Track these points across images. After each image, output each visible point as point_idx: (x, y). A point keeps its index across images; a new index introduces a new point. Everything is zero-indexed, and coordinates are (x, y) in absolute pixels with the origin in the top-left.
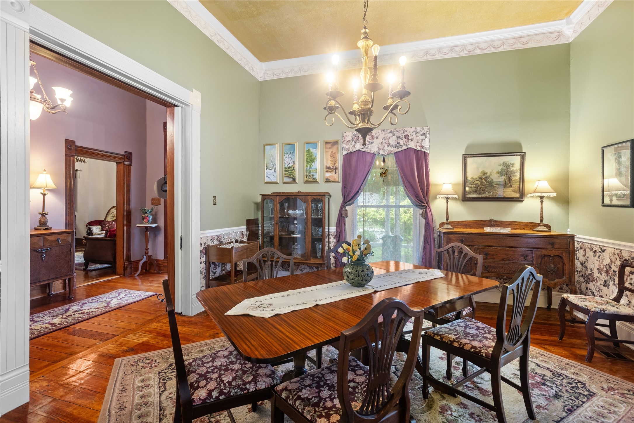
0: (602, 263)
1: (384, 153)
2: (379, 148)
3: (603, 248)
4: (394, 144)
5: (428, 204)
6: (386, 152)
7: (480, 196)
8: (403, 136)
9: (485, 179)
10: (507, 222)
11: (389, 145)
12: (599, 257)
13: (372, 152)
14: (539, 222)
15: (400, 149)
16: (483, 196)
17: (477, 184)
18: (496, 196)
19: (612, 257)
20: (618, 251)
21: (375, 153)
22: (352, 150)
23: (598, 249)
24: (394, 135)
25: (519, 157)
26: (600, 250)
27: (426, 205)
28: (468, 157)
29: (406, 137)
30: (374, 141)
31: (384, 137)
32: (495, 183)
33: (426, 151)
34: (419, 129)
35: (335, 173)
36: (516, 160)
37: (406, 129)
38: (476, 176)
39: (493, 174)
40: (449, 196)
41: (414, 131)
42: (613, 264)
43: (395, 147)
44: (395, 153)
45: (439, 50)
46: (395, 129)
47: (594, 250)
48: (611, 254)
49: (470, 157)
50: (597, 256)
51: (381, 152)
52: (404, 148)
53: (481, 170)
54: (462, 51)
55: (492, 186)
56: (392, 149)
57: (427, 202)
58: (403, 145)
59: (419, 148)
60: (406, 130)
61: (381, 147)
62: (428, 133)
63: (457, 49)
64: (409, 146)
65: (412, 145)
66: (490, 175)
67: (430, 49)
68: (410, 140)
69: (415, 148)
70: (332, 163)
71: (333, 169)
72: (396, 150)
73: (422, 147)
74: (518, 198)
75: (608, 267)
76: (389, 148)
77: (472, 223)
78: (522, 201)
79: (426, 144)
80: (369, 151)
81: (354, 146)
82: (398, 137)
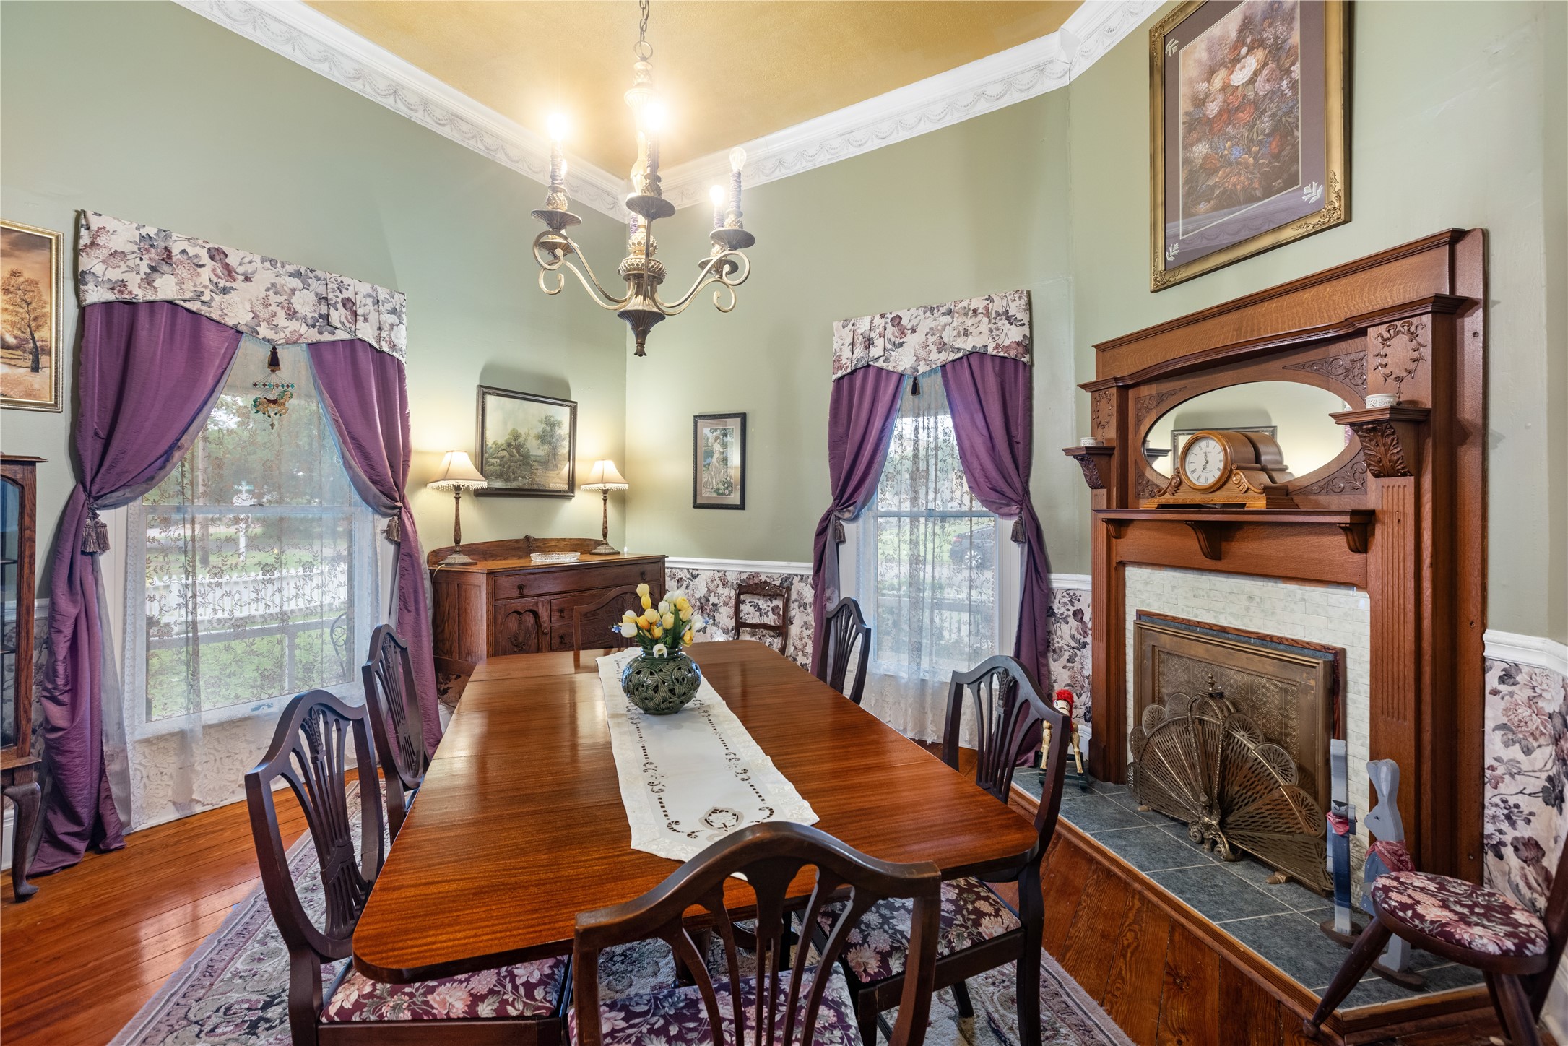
0: (693, 596)
1: (275, 337)
2: (256, 317)
3: (695, 573)
4: (310, 315)
5: (403, 503)
6: (283, 335)
7: (508, 485)
8: (339, 300)
9: (518, 447)
10: (552, 539)
11: (292, 314)
12: (687, 587)
13: (230, 321)
14: (601, 538)
15: (327, 337)
16: (514, 485)
17: (503, 457)
18: (535, 487)
19: (710, 583)
20: (720, 574)
21: (240, 329)
22: (139, 293)
23: (685, 575)
24: (306, 287)
25: (567, 410)
26: (688, 576)
27: (399, 504)
28: (490, 394)
29: (347, 303)
30: (234, 285)
31: (274, 285)
32: (533, 458)
33: (401, 358)
34: (382, 294)
35: (35, 368)
36: (563, 414)
37: (347, 281)
38: (501, 441)
39: (529, 438)
40: (461, 483)
41: (369, 295)
42: (712, 594)
43: (314, 326)
44: (310, 345)
45: (426, 103)
46: (312, 271)
47: (678, 577)
48: (709, 581)
49: (493, 394)
50: (684, 585)
51: (264, 331)
52: (342, 335)
53: (510, 428)
54: (473, 137)
55: (528, 464)
56: (304, 329)
57: (403, 499)
58: (339, 325)
59: (386, 348)
60: (346, 283)
61: (264, 314)
62: (404, 310)
63: (464, 127)
64: (360, 335)
65: (366, 332)
66: (526, 440)
67: (403, 88)
68: (362, 318)
69: (375, 345)
70: (13, 324)
71: (17, 347)
72: (313, 336)
73: (393, 346)
74: (564, 491)
75: (703, 601)
76: (293, 325)
77: (497, 546)
78: (570, 498)
79: (401, 337)
80: (215, 316)
81: (148, 281)
82: (323, 299)
